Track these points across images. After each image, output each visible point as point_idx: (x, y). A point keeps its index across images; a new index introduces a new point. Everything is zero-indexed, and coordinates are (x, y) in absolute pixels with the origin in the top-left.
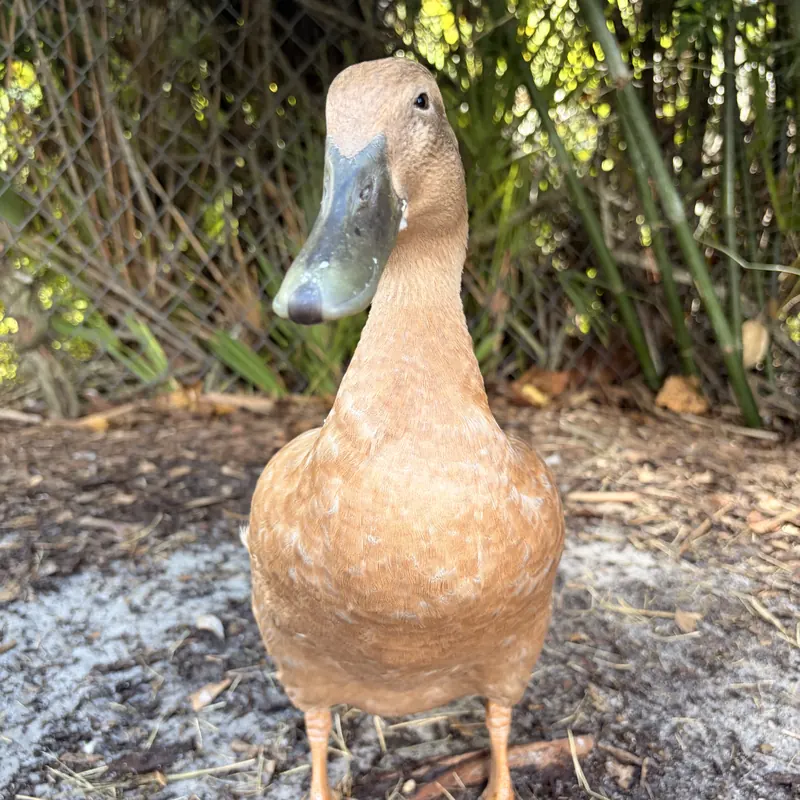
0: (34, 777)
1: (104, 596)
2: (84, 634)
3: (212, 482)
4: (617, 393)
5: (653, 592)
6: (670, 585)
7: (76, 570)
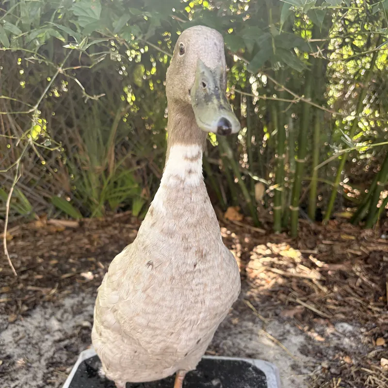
0: (49, 375)
1: (47, 316)
2: (46, 330)
3: (67, 266)
7: (34, 307)
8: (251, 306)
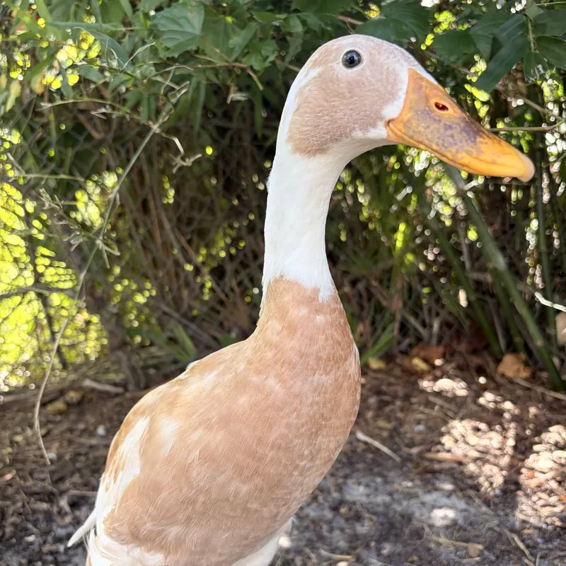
4: (475, 361)
5: (461, 528)
6: (471, 524)
8: (522, 546)
